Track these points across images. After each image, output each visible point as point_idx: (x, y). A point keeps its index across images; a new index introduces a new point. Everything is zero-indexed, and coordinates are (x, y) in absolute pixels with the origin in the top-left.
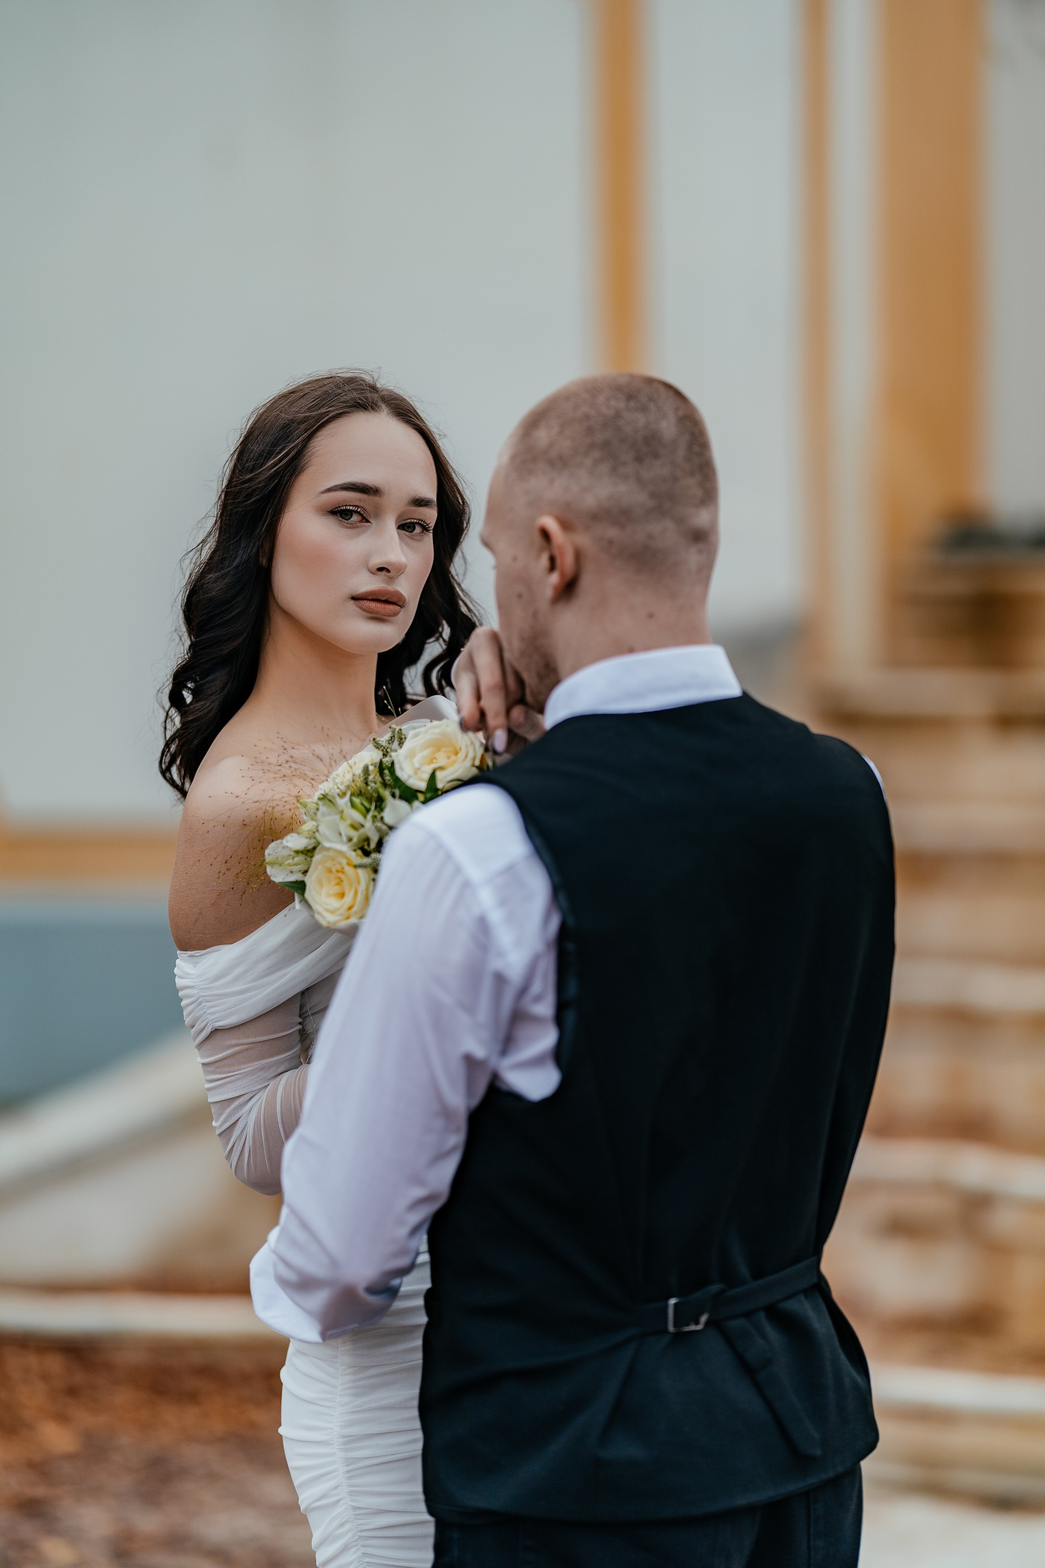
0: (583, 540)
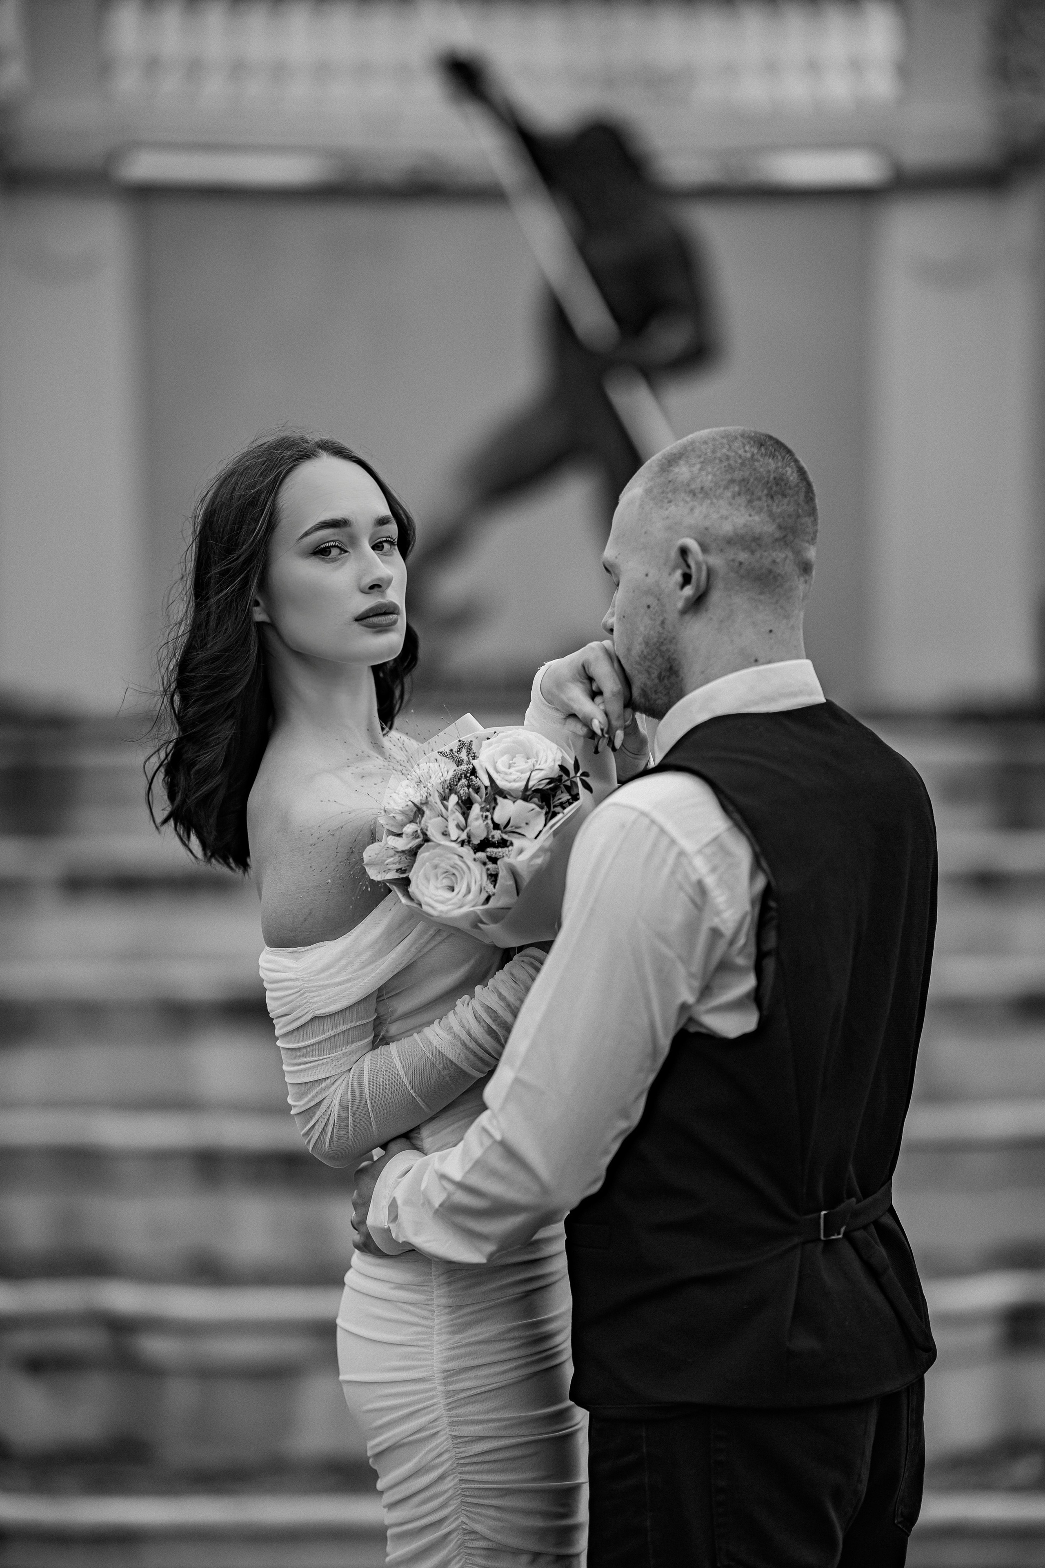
0: (715, 560)
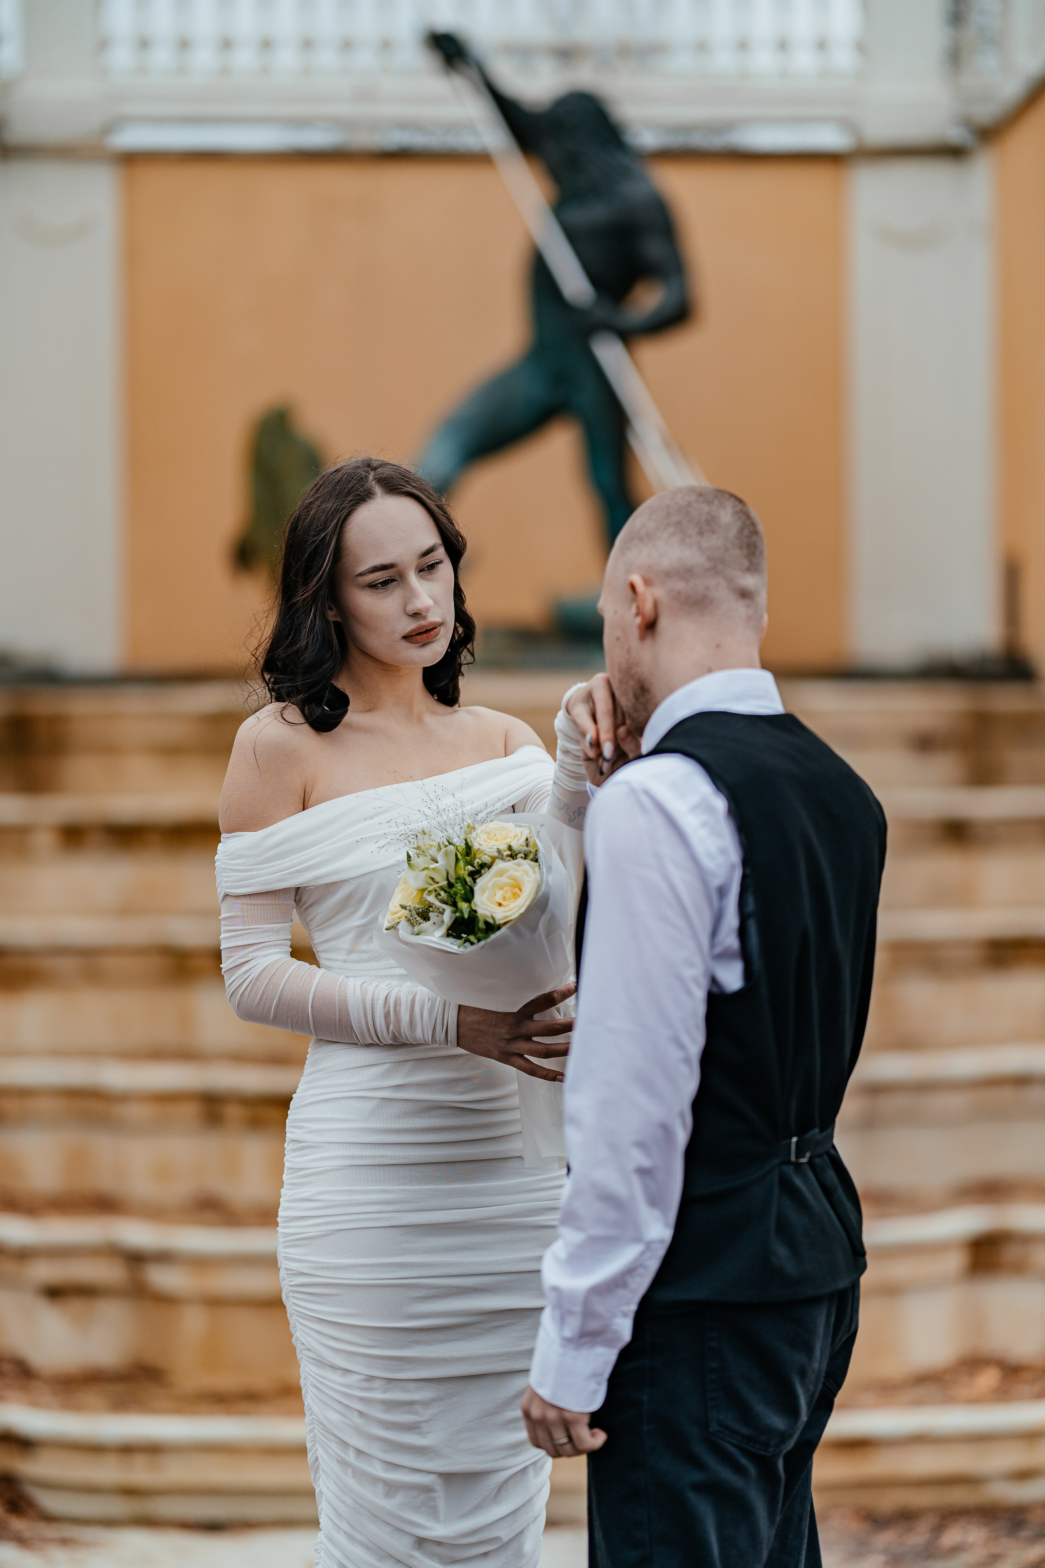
0: (659, 592)
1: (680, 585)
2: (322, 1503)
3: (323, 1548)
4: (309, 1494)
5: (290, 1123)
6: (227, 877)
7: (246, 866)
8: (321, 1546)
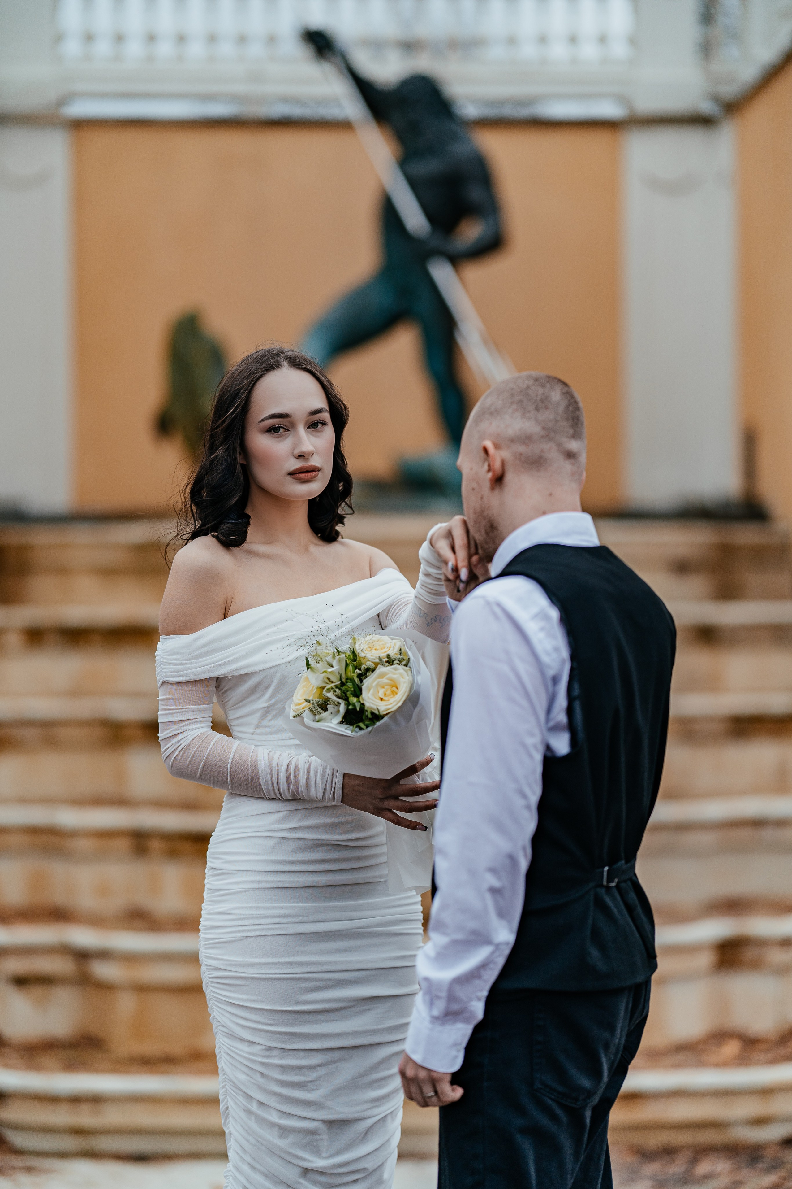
0: (506, 453)
1: (522, 449)
2: (231, 1141)
3: (231, 1175)
4: (221, 1134)
5: (210, 855)
6: (165, 668)
7: (181, 661)
8: (230, 1174)
